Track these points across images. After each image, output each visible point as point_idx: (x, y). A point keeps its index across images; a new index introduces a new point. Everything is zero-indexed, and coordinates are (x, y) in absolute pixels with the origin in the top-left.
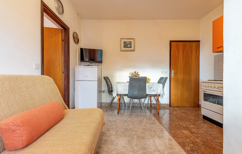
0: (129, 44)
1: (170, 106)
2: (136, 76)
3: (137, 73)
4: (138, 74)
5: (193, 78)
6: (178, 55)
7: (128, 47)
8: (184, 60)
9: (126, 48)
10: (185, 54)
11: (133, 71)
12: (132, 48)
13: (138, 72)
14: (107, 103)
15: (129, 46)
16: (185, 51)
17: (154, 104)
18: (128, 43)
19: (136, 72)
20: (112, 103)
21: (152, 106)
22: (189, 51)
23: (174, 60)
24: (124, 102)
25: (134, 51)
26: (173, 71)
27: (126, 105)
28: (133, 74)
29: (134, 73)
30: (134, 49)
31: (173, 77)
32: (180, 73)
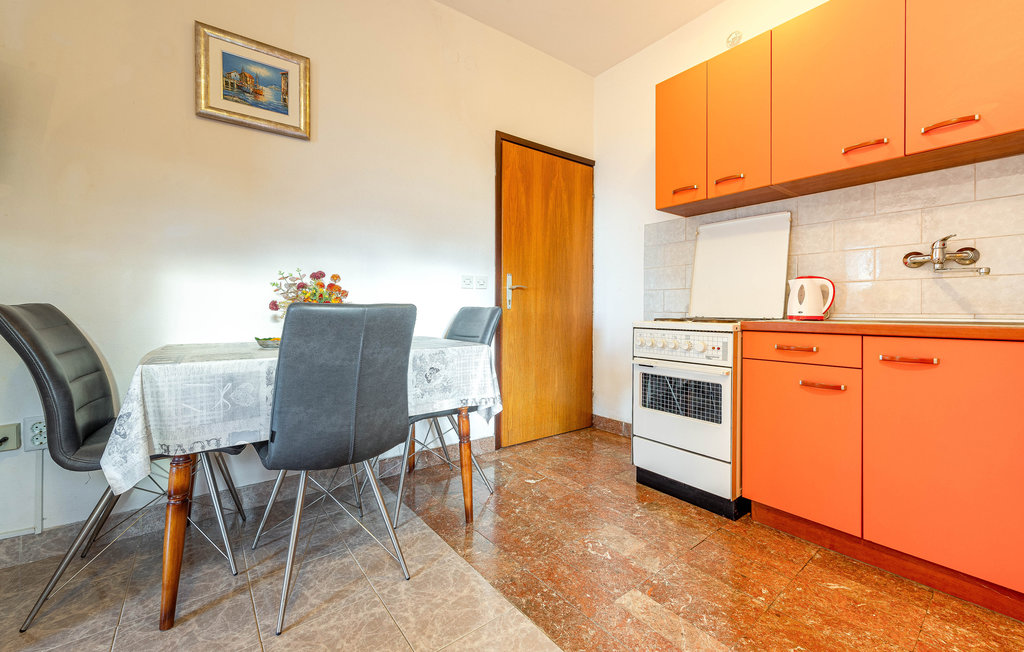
0: (268, 83)
1: (498, 446)
2: (327, 303)
3: (327, 281)
4: (339, 289)
5: (576, 311)
6: (528, 204)
7: (261, 99)
8: (548, 233)
9: (245, 101)
10: (551, 206)
11: (301, 268)
12: (295, 118)
13: (336, 277)
14: (52, 532)
15: (268, 94)
16: (552, 195)
17: (427, 454)
18: (263, 73)
19: (321, 275)
20: (108, 526)
21: (419, 466)
22: (565, 197)
23: (513, 228)
24: (222, 487)
25: (306, 139)
26: (509, 278)
27: (246, 504)
28: (302, 286)
29: (307, 280)
30: (308, 124)
31: (509, 306)
32: (536, 289)
